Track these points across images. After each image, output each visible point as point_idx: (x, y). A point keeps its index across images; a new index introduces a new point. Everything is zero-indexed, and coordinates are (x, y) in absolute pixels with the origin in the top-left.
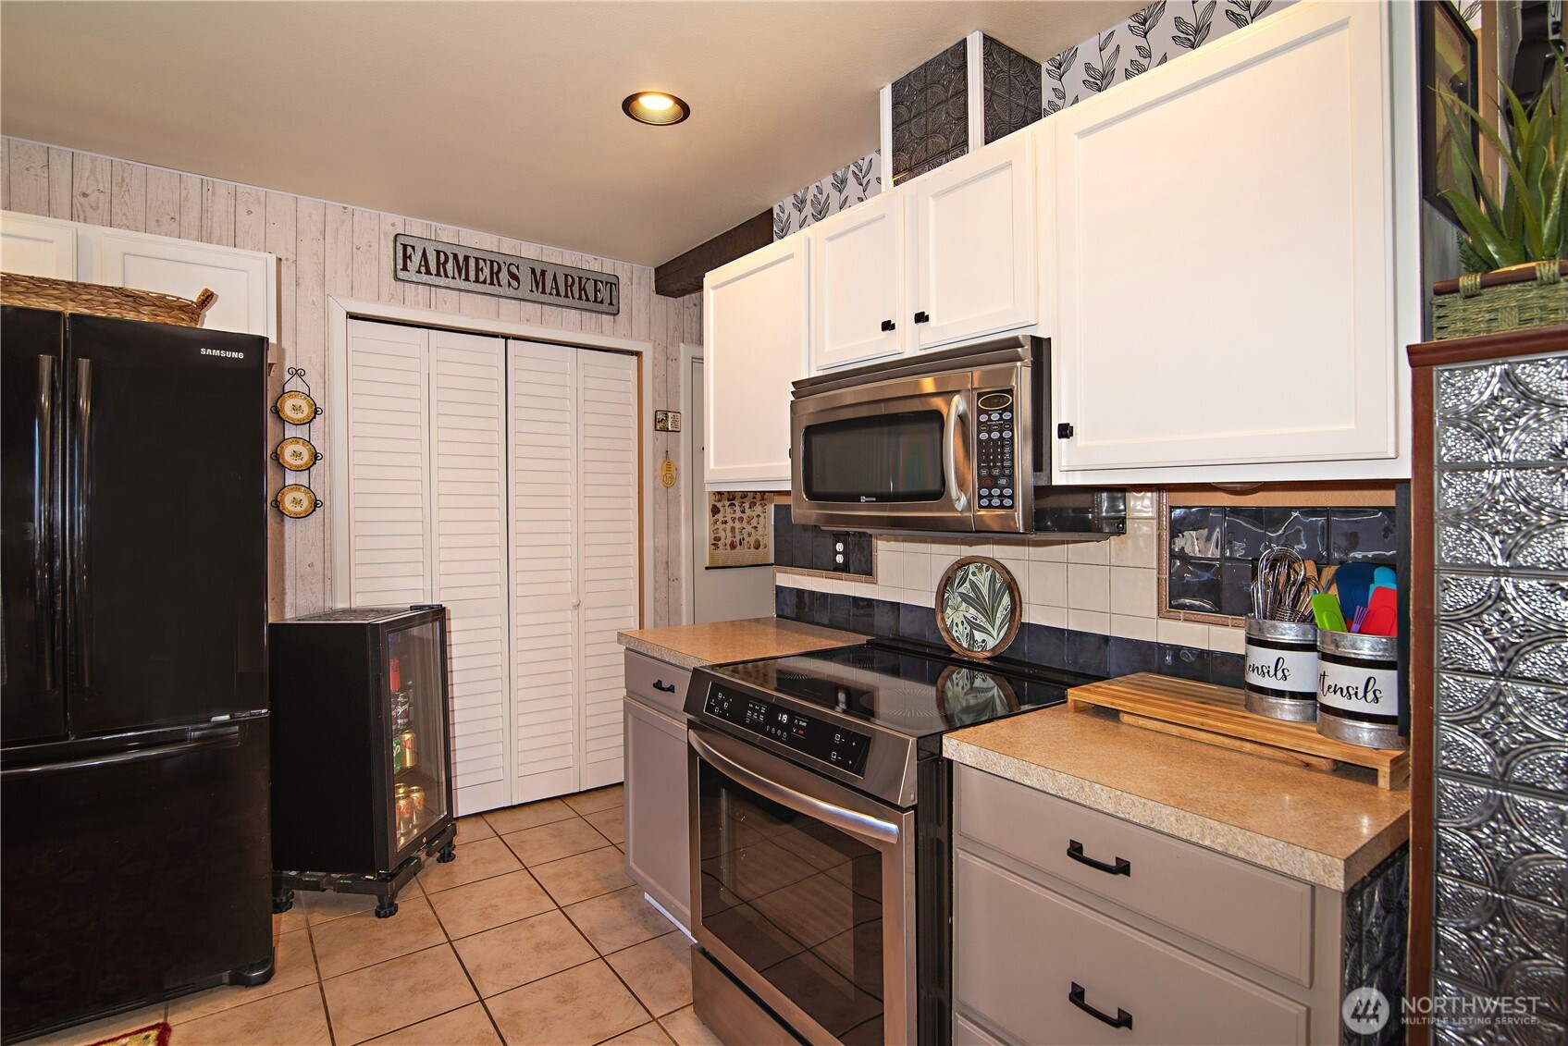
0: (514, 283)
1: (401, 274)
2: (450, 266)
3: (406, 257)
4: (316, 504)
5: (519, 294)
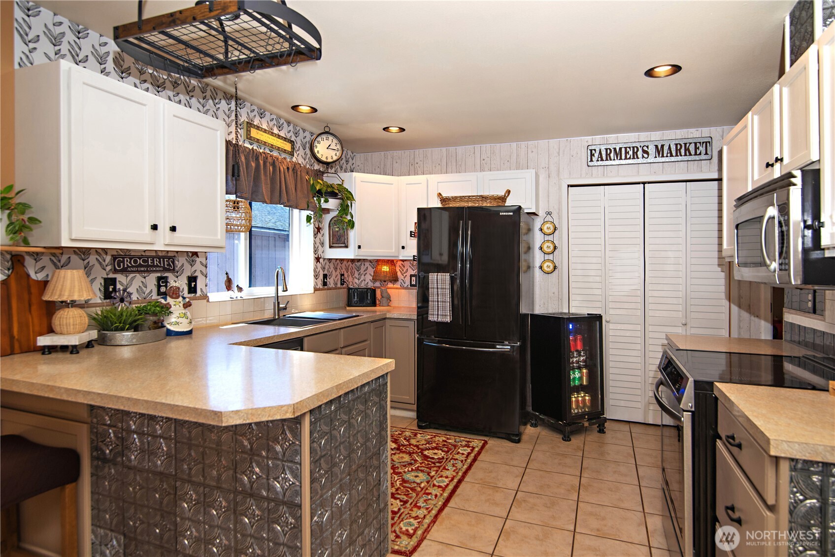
0: (646, 155)
1: (590, 164)
2: (612, 155)
3: (592, 155)
4: (555, 268)
5: (649, 160)
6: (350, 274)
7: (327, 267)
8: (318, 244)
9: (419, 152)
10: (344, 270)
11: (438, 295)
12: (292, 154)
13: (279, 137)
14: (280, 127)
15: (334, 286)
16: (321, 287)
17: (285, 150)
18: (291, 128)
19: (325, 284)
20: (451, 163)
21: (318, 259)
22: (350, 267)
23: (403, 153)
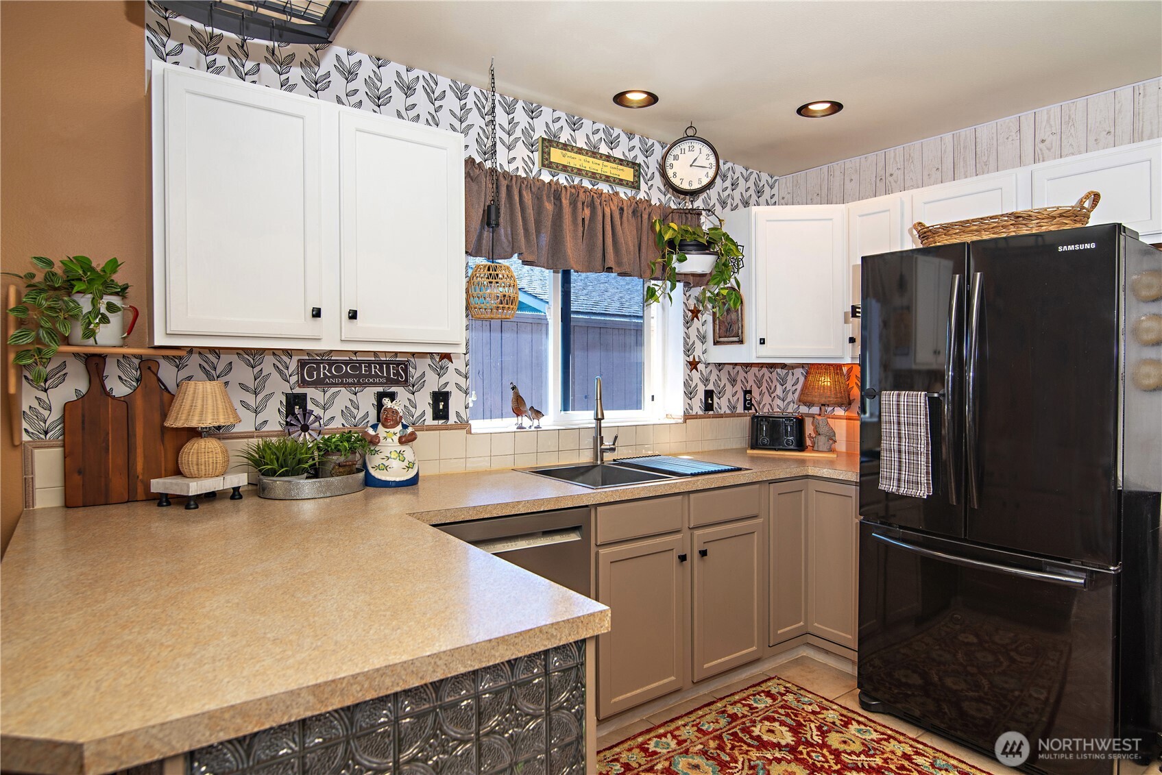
6: (765, 390)
7: (713, 378)
8: (693, 337)
9: (895, 154)
10: (751, 382)
11: (900, 438)
12: (635, 186)
13: (608, 158)
14: (613, 143)
15: (728, 412)
16: (701, 413)
17: (621, 180)
18: (636, 141)
19: (708, 407)
20: (965, 161)
21: (693, 365)
22: (766, 377)
23: (863, 160)
